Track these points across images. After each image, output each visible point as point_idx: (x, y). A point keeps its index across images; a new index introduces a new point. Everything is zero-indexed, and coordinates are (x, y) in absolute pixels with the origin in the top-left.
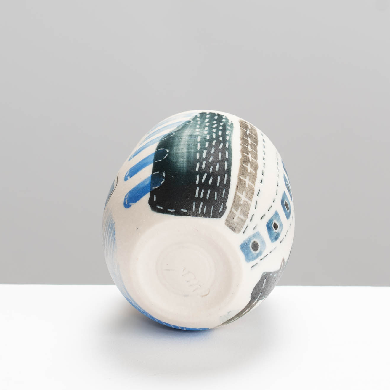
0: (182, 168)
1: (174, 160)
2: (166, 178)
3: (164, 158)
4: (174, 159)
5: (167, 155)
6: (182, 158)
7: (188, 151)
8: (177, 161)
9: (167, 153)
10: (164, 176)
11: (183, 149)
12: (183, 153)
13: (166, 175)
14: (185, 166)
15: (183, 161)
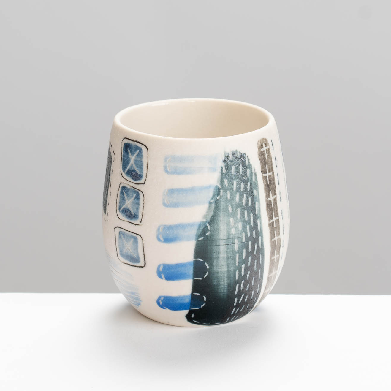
0: (223, 293)
1: (215, 283)
2: (206, 302)
3: (205, 277)
4: (215, 280)
5: (207, 273)
6: (222, 280)
7: (228, 270)
8: (218, 285)
9: (207, 270)
10: (205, 300)
11: (223, 266)
12: (223, 272)
13: (206, 300)
14: (225, 291)
15: (224, 285)
